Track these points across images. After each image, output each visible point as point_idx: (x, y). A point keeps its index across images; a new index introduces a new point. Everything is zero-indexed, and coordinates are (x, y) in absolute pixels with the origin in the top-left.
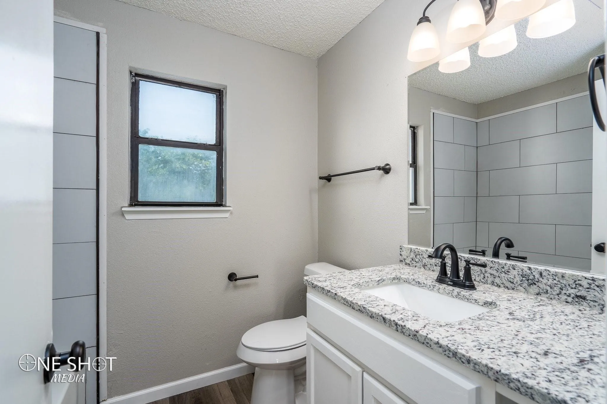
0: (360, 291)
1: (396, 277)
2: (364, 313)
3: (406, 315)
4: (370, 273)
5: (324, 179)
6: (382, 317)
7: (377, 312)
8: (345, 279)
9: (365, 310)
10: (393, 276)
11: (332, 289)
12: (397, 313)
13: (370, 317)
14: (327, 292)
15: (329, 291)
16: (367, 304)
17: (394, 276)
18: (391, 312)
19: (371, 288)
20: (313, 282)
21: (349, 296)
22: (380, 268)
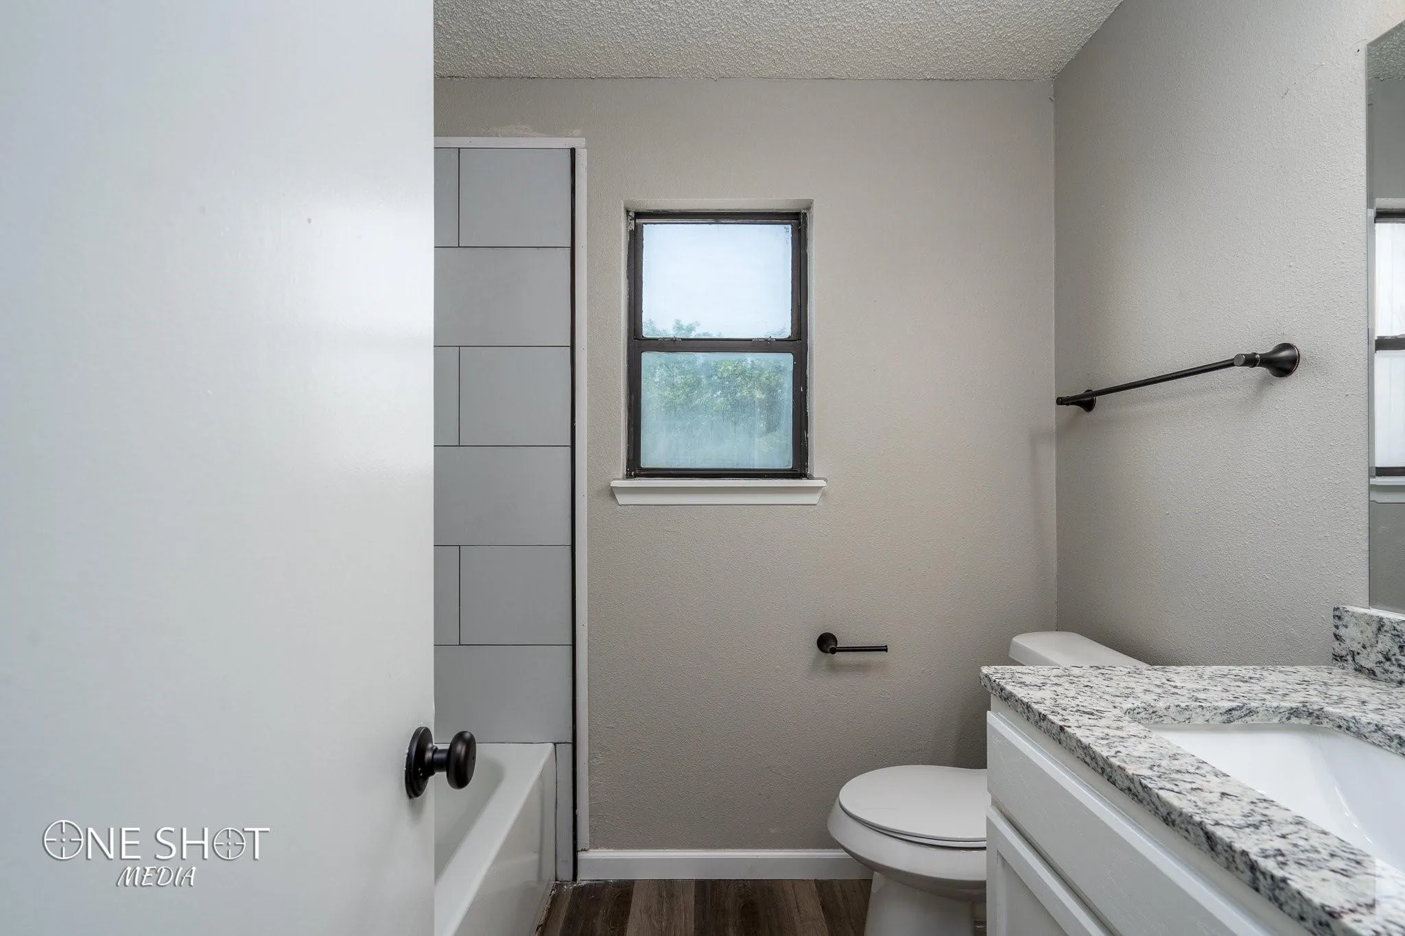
0: (1143, 734)
1: (1305, 709)
2: (1145, 803)
3: (1301, 842)
4: (1204, 683)
5: (1072, 404)
6: (1202, 829)
7: (1188, 809)
8: (1107, 689)
9: (1146, 796)
10: (1293, 701)
11: (1053, 712)
12: (1265, 828)
13: (1164, 820)
14: (1037, 717)
15: (1045, 716)
16: (1159, 777)
17: (1294, 705)
18: (1240, 821)
19: (1197, 729)
20: (1002, 683)
21: (1105, 742)
22: (1245, 671)
